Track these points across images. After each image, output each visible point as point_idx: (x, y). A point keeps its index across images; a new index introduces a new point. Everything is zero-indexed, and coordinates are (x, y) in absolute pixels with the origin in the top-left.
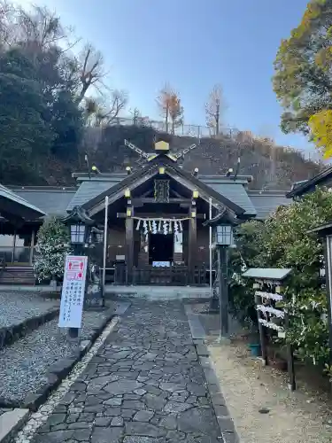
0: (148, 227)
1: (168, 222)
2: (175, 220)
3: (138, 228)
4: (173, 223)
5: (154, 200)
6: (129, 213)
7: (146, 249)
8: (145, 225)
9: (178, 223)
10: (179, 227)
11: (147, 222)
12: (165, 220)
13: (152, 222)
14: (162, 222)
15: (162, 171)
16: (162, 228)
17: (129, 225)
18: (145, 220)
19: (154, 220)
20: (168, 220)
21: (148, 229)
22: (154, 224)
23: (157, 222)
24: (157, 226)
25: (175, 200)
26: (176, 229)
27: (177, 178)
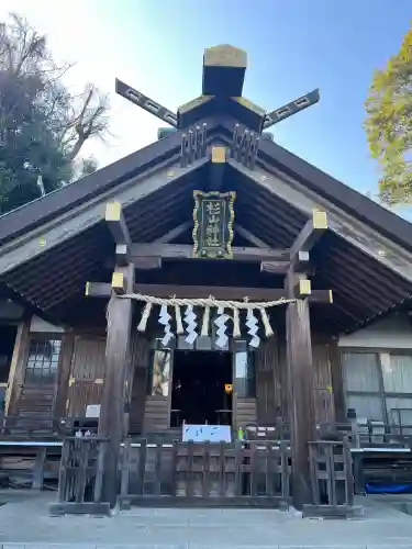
0: (173, 323)
1: (228, 311)
2: (250, 307)
3: (142, 326)
4: (243, 313)
5: (191, 252)
6: (118, 279)
7: (166, 389)
8: (164, 318)
9: (257, 313)
10: (260, 324)
11: (171, 310)
12: (221, 305)
13: (183, 308)
14: (214, 310)
15: (218, 154)
16: (212, 329)
17: (117, 317)
18: (164, 303)
19: (190, 303)
20: (228, 304)
21: (173, 329)
22: (191, 317)
23: (199, 310)
24: (199, 320)
25: (249, 251)
26: (253, 330)
27: (261, 178)
